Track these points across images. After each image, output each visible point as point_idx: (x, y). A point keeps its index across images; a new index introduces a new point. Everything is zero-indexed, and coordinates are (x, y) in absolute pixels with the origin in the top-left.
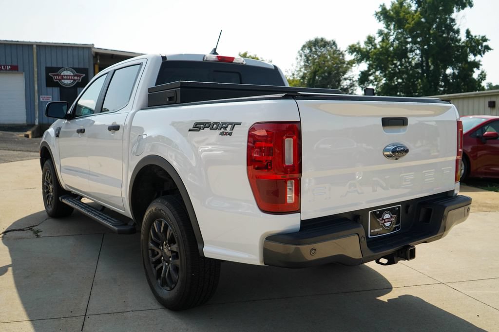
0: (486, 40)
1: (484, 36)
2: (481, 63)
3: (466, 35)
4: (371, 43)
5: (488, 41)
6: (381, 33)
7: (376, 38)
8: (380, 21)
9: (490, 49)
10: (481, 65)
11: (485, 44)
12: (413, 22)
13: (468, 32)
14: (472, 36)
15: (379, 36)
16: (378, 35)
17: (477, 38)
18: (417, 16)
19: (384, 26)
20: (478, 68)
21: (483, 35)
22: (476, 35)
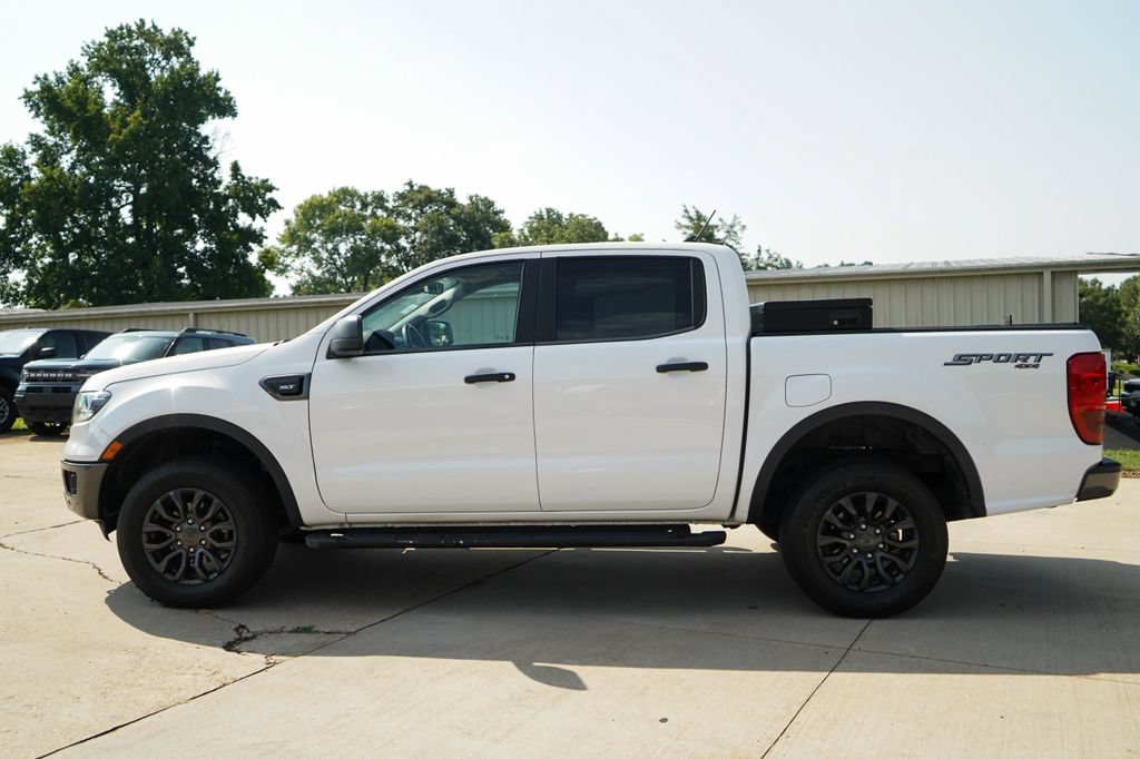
0: (270, 189)
1: (267, 180)
2: (265, 234)
3: (231, 173)
4: (12, 164)
5: (274, 191)
6: (37, 142)
7: (27, 155)
8: (37, 115)
9: (279, 208)
10: (266, 237)
11: (268, 196)
12: (125, 131)
13: (235, 168)
14: (243, 177)
15: (34, 150)
16: (28, 148)
17: (254, 181)
18: (136, 118)
19: (45, 127)
20: (260, 243)
21: (265, 178)
22: (251, 175)
